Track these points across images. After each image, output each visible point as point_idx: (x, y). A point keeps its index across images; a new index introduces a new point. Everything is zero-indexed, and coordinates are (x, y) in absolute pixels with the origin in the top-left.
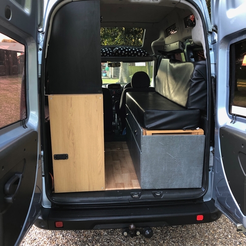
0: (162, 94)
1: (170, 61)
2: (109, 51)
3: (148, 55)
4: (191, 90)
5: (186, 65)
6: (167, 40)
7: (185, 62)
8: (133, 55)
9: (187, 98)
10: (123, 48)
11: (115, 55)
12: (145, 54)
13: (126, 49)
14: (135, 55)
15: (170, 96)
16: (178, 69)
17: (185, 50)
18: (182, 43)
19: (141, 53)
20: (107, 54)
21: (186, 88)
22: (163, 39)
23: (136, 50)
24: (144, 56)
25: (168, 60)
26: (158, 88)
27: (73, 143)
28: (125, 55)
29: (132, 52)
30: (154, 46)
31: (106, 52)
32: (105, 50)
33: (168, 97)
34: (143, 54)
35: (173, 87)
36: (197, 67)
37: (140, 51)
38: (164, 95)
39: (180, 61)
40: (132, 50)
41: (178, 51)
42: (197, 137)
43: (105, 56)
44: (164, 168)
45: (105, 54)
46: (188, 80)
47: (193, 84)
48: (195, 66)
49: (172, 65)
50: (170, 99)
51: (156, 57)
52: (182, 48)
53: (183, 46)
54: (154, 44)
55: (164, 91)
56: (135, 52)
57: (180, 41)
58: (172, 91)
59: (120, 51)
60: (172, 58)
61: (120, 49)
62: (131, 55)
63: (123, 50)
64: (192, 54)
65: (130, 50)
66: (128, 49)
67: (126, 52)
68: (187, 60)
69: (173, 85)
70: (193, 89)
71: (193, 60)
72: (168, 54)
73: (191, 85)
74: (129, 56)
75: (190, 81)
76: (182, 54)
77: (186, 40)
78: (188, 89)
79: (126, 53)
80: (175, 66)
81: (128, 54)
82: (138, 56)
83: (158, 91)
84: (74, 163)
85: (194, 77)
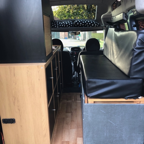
0: (108, 58)
1: (115, 30)
2: (70, 23)
3: (99, 25)
4: (133, 60)
5: (129, 34)
6: (114, 13)
7: (128, 31)
8: (88, 26)
9: (129, 67)
10: (80, 21)
11: (75, 26)
12: (97, 25)
13: (83, 21)
14: (90, 26)
15: (114, 61)
16: (122, 37)
17: (128, 21)
18: (126, 14)
19: (94, 24)
20: (69, 26)
21: (129, 56)
22: (110, 12)
23: (90, 22)
24: (96, 26)
25: (114, 29)
26: (105, 52)
27: (18, 109)
28: (82, 26)
29: (87, 24)
30: (103, 18)
31: (68, 24)
32: (67, 23)
33: (113, 62)
34: (96, 25)
35: (117, 53)
36: (141, 36)
37: (93, 23)
38: (110, 59)
39: (124, 30)
40: (87, 22)
41: (122, 22)
42: (140, 106)
43: (67, 27)
44: (105, 134)
45: (67, 26)
46: (131, 49)
47: (136, 54)
48: (138, 35)
49: (117, 33)
50: (114, 63)
51: (106, 27)
52: (125, 19)
53: (126, 16)
54: (103, 16)
55: (109, 55)
56: (90, 24)
57: (123, 13)
58: (115, 57)
59: (78, 23)
60: (118, 27)
61: (78, 22)
62: (86, 26)
63: (80, 22)
64: (134, 23)
65: (86, 22)
66: (84, 21)
67: (82, 23)
68: (130, 29)
69: (117, 52)
70: (136, 58)
71: (135, 28)
72: (114, 25)
73: (133, 54)
74: (85, 26)
75: (133, 50)
76: (126, 24)
77: (129, 11)
78: (131, 58)
79: (83, 25)
80: (119, 34)
81: (84, 26)
82: (92, 26)
83: (105, 55)
84: (21, 126)
85: (137, 46)
